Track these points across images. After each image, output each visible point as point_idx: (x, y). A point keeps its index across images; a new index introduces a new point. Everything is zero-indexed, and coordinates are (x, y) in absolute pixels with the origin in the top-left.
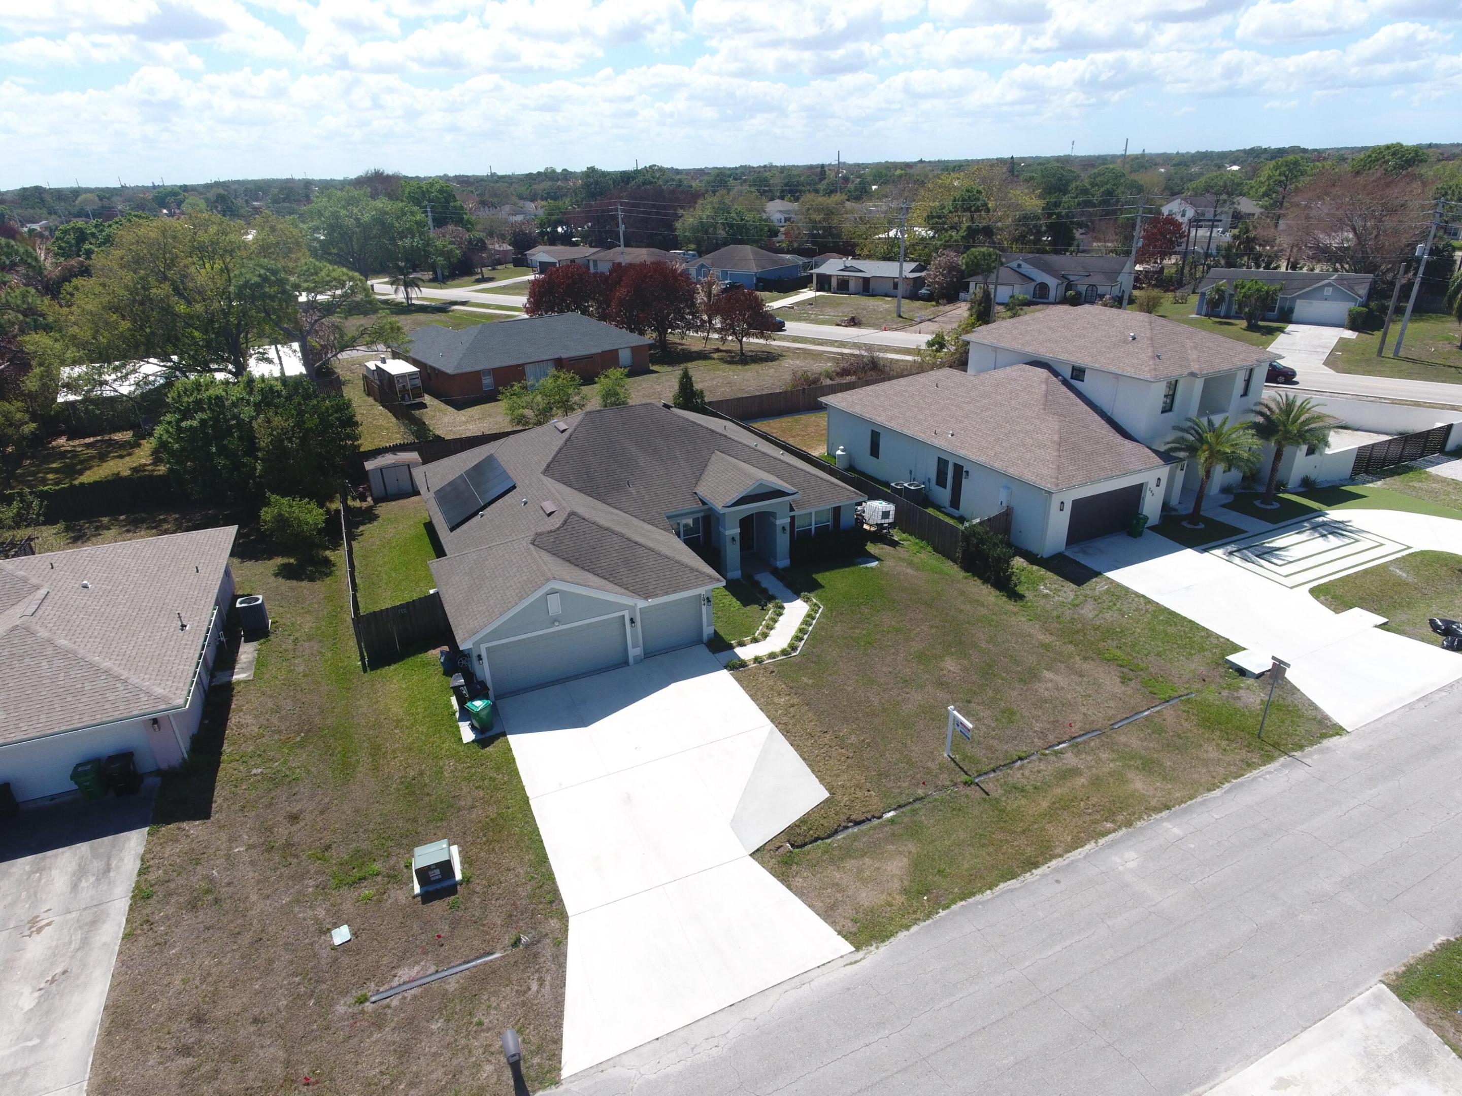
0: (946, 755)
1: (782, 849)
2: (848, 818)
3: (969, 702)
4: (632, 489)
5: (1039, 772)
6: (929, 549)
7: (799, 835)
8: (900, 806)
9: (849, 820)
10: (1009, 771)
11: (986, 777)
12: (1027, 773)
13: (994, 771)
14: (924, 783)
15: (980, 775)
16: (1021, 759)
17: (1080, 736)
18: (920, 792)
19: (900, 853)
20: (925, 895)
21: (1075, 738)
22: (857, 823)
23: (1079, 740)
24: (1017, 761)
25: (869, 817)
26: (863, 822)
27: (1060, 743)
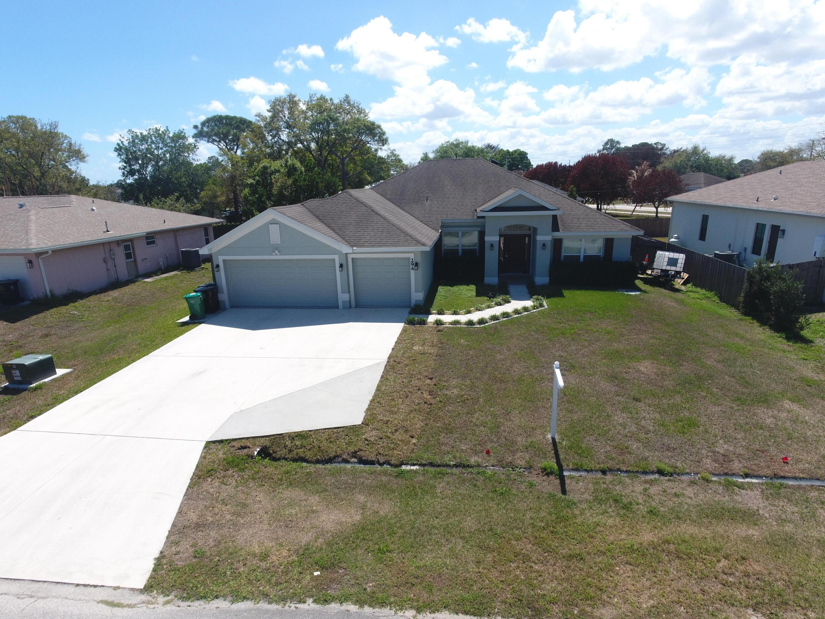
0: (549, 436)
1: (246, 451)
2: (356, 452)
3: (636, 400)
4: (427, 204)
5: (676, 495)
6: (716, 298)
7: (285, 447)
8: (431, 464)
9: (354, 454)
10: (628, 481)
11: (584, 474)
12: (653, 490)
13: (604, 472)
14: (488, 452)
15: (577, 470)
16: (661, 472)
17: (795, 478)
18: (473, 460)
19: (364, 507)
20: (322, 568)
21: (783, 477)
22: (362, 461)
23: (791, 483)
24: (653, 473)
25: (382, 461)
26: (372, 463)
27: (747, 476)
